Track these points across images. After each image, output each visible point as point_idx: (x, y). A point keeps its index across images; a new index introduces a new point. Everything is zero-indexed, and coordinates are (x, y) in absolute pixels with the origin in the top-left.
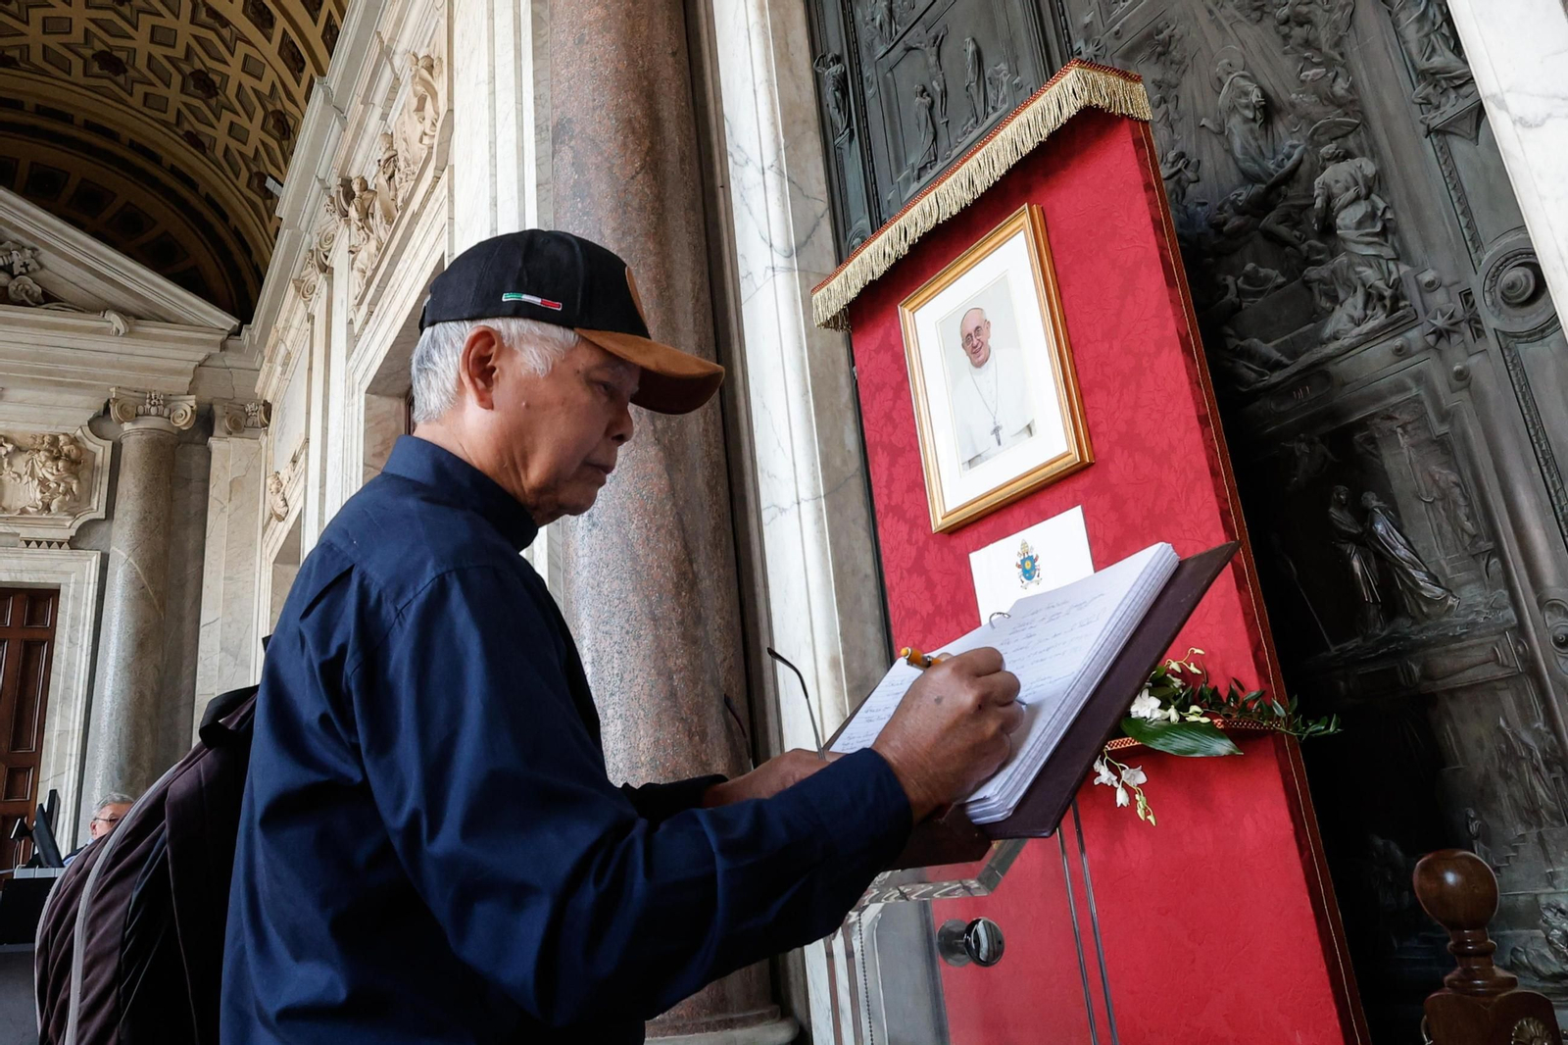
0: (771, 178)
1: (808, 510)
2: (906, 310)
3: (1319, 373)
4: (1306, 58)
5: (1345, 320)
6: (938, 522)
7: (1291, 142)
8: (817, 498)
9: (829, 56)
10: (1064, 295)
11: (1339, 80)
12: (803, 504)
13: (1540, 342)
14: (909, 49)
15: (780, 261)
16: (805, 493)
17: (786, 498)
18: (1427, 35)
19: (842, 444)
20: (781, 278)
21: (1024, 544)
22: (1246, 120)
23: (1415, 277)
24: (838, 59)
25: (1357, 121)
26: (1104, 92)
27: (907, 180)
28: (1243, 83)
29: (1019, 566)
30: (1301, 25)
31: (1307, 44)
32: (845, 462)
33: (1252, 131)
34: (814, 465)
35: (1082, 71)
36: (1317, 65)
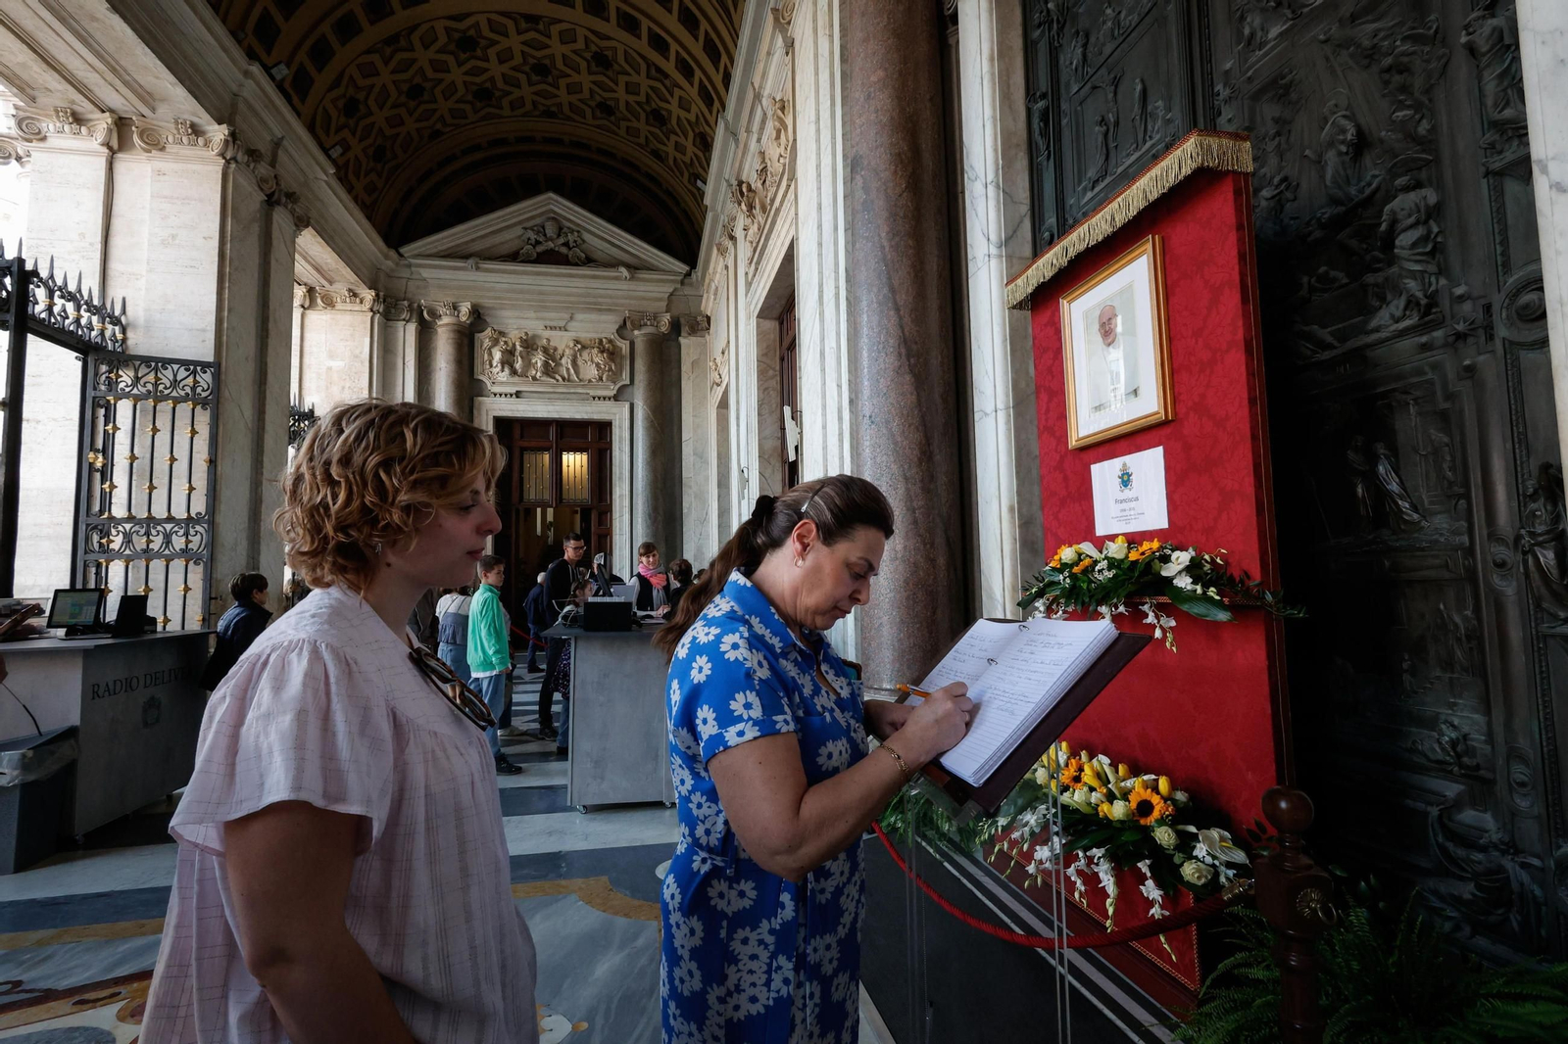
0: (991, 190)
1: (1001, 416)
2: (1065, 302)
3: (1359, 355)
4: (1400, 101)
5: (1388, 318)
6: (1073, 443)
7: (1374, 172)
8: (1007, 408)
9: (1038, 94)
10: (1170, 302)
11: (1424, 121)
12: (999, 412)
13: (1538, 351)
14: (1094, 88)
15: (994, 251)
16: (1000, 406)
17: (990, 408)
18: (1505, 90)
19: (1027, 373)
20: (994, 262)
21: (1125, 465)
22: (1340, 154)
23: (1450, 289)
24: (1044, 96)
25: (1431, 158)
26: (1215, 155)
27: (1085, 190)
28: (1344, 122)
29: (1120, 477)
30: (1401, 72)
31: (1404, 89)
32: (1028, 385)
33: (1343, 163)
34: (1007, 387)
35: (1200, 138)
36: (1409, 107)
